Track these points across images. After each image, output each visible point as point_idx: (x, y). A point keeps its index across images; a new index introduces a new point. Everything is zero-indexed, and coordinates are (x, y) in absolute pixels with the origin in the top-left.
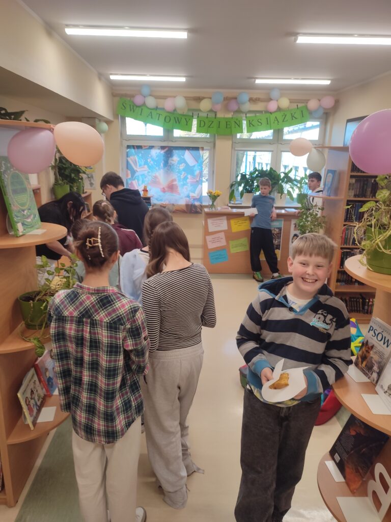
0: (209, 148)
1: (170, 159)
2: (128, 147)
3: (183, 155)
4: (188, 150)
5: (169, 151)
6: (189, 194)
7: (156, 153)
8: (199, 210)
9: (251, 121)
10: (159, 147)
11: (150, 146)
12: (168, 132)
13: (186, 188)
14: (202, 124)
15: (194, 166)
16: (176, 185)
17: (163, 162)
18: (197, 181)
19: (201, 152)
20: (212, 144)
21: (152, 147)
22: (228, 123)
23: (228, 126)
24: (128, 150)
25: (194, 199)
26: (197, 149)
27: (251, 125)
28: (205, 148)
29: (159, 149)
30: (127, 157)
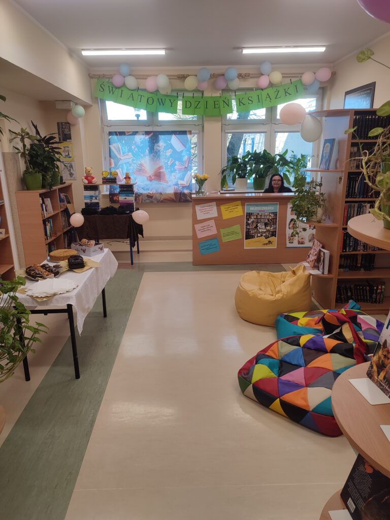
0: (197, 131)
1: (156, 145)
2: (110, 133)
3: (170, 140)
4: (175, 134)
5: (154, 137)
6: (178, 182)
7: (141, 139)
8: (188, 198)
9: (241, 100)
10: (144, 133)
11: (133, 132)
12: (152, 115)
13: (175, 176)
14: (188, 104)
15: (182, 151)
16: (163, 172)
17: (148, 148)
18: (185, 167)
19: (189, 136)
20: (201, 126)
21: (135, 133)
22: (216, 103)
23: (217, 106)
24: (110, 137)
25: (183, 187)
26: (184, 133)
27: (241, 104)
28: (192, 132)
29: (143, 134)
30: (110, 144)
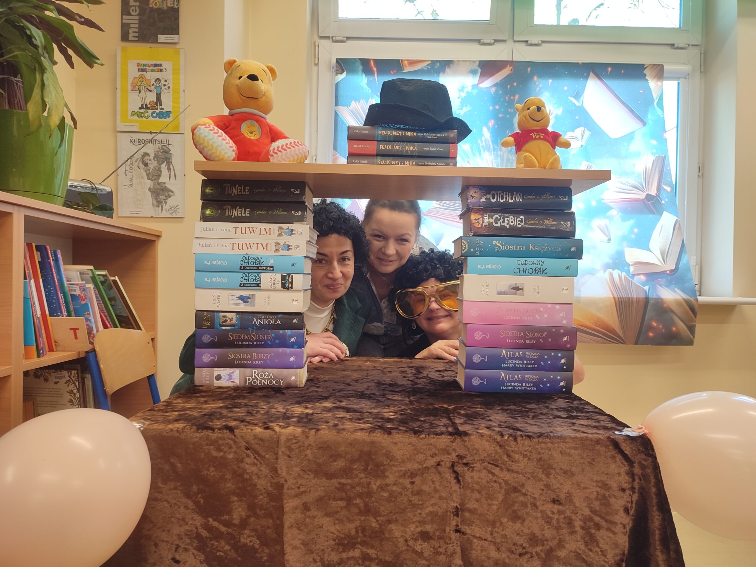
0: (685, 68)
2: (343, 64)
3: (578, 95)
4: (599, 77)
5: (515, 81)
6: (620, 255)
7: (462, 89)
8: (681, 326)
10: (476, 66)
11: (433, 62)
13: (605, 231)
15: (630, 137)
17: (491, 123)
18: (649, 197)
19: (652, 84)
21: (441, 66)
24: (343, 76)
25: (652, 277)
26: (634, 71)
28: (666, 68)
29: (473, 72)
30: (337, 104)
